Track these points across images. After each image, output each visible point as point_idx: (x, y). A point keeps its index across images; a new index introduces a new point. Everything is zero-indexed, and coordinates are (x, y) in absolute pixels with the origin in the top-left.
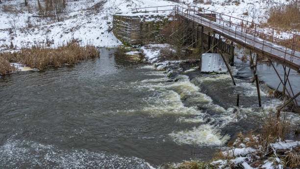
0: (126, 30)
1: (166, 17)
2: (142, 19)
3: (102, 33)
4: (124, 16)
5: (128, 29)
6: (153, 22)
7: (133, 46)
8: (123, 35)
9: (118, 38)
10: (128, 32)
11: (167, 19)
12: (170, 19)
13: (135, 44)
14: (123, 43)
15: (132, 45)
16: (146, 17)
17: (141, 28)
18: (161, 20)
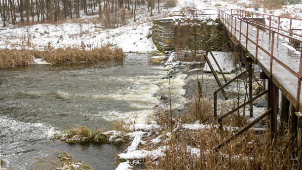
0: (161, 35)
1: (205, 21)
2: (177, 23)
3: (141, 39)
4: (160, 20)
5: (162, 34)
6: (189, 26)
7: (166, 52)
8: (159, 40)
9: (155, 44)
10: (162, 37)
11: (206, 23)
12: (210, 23)
13: (168, 50)
14: (158, 49)
15: (165, 50)
16: (182, 21)
17: (176, 32)
18: (199, 25)
